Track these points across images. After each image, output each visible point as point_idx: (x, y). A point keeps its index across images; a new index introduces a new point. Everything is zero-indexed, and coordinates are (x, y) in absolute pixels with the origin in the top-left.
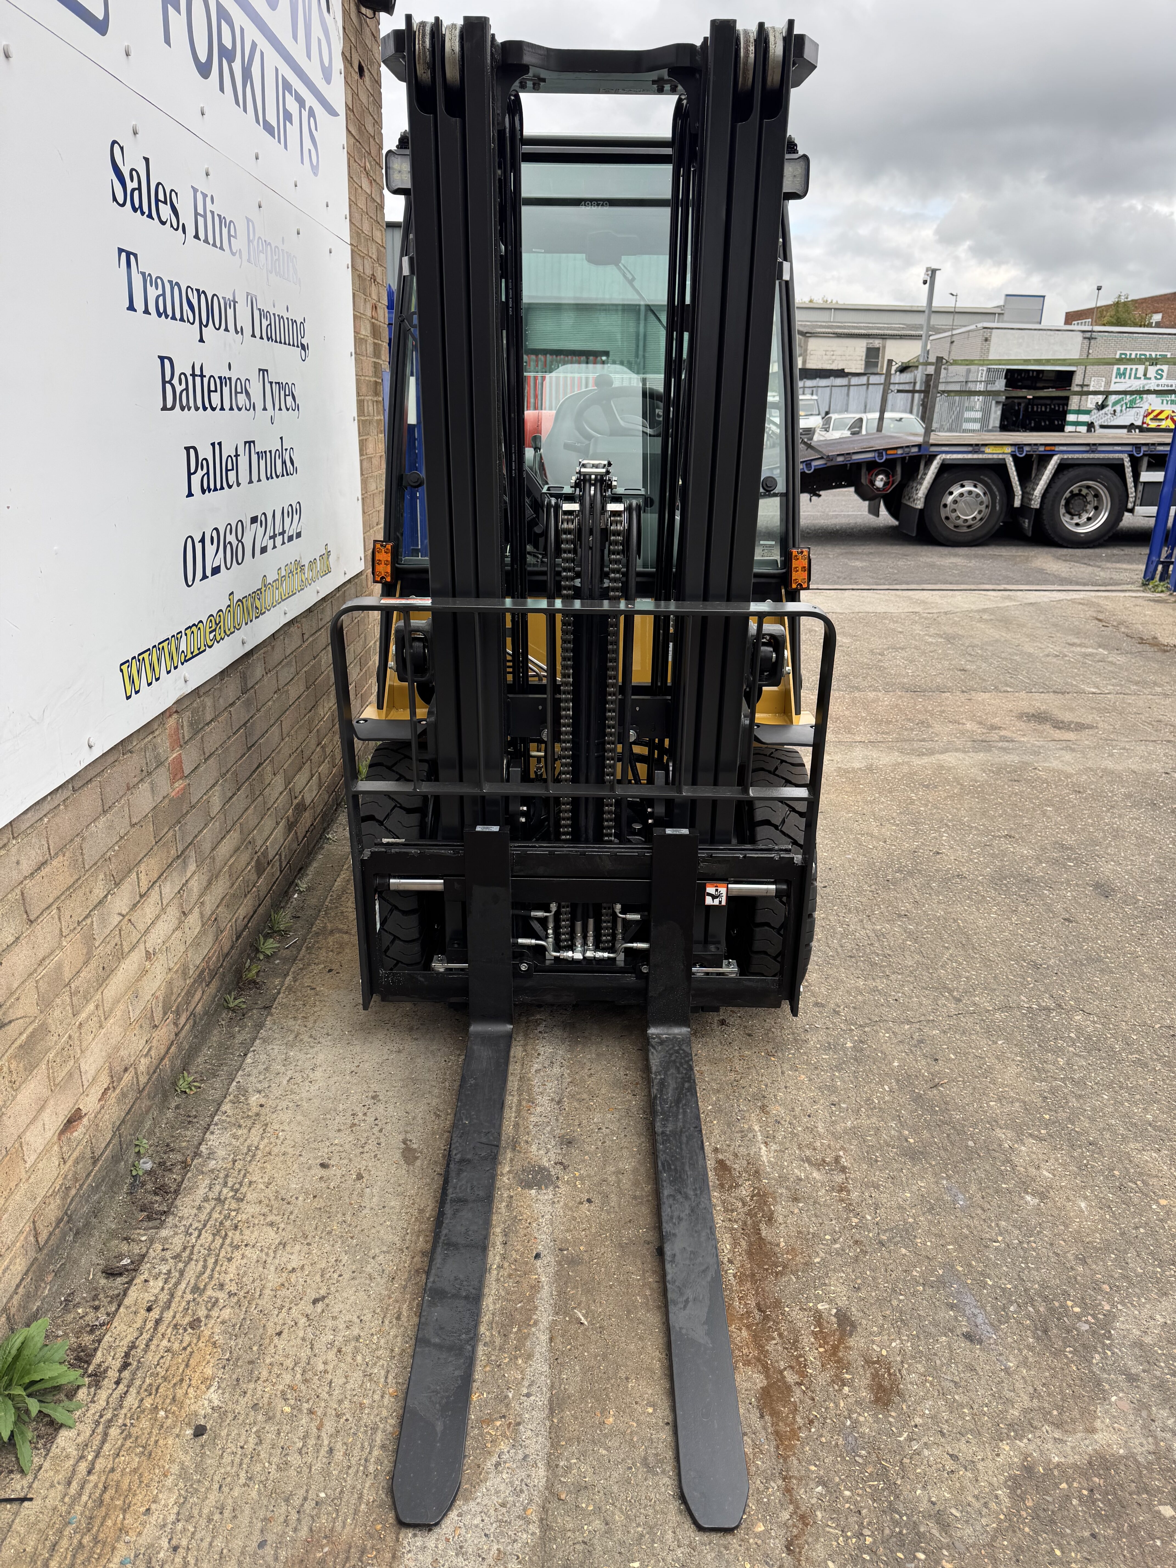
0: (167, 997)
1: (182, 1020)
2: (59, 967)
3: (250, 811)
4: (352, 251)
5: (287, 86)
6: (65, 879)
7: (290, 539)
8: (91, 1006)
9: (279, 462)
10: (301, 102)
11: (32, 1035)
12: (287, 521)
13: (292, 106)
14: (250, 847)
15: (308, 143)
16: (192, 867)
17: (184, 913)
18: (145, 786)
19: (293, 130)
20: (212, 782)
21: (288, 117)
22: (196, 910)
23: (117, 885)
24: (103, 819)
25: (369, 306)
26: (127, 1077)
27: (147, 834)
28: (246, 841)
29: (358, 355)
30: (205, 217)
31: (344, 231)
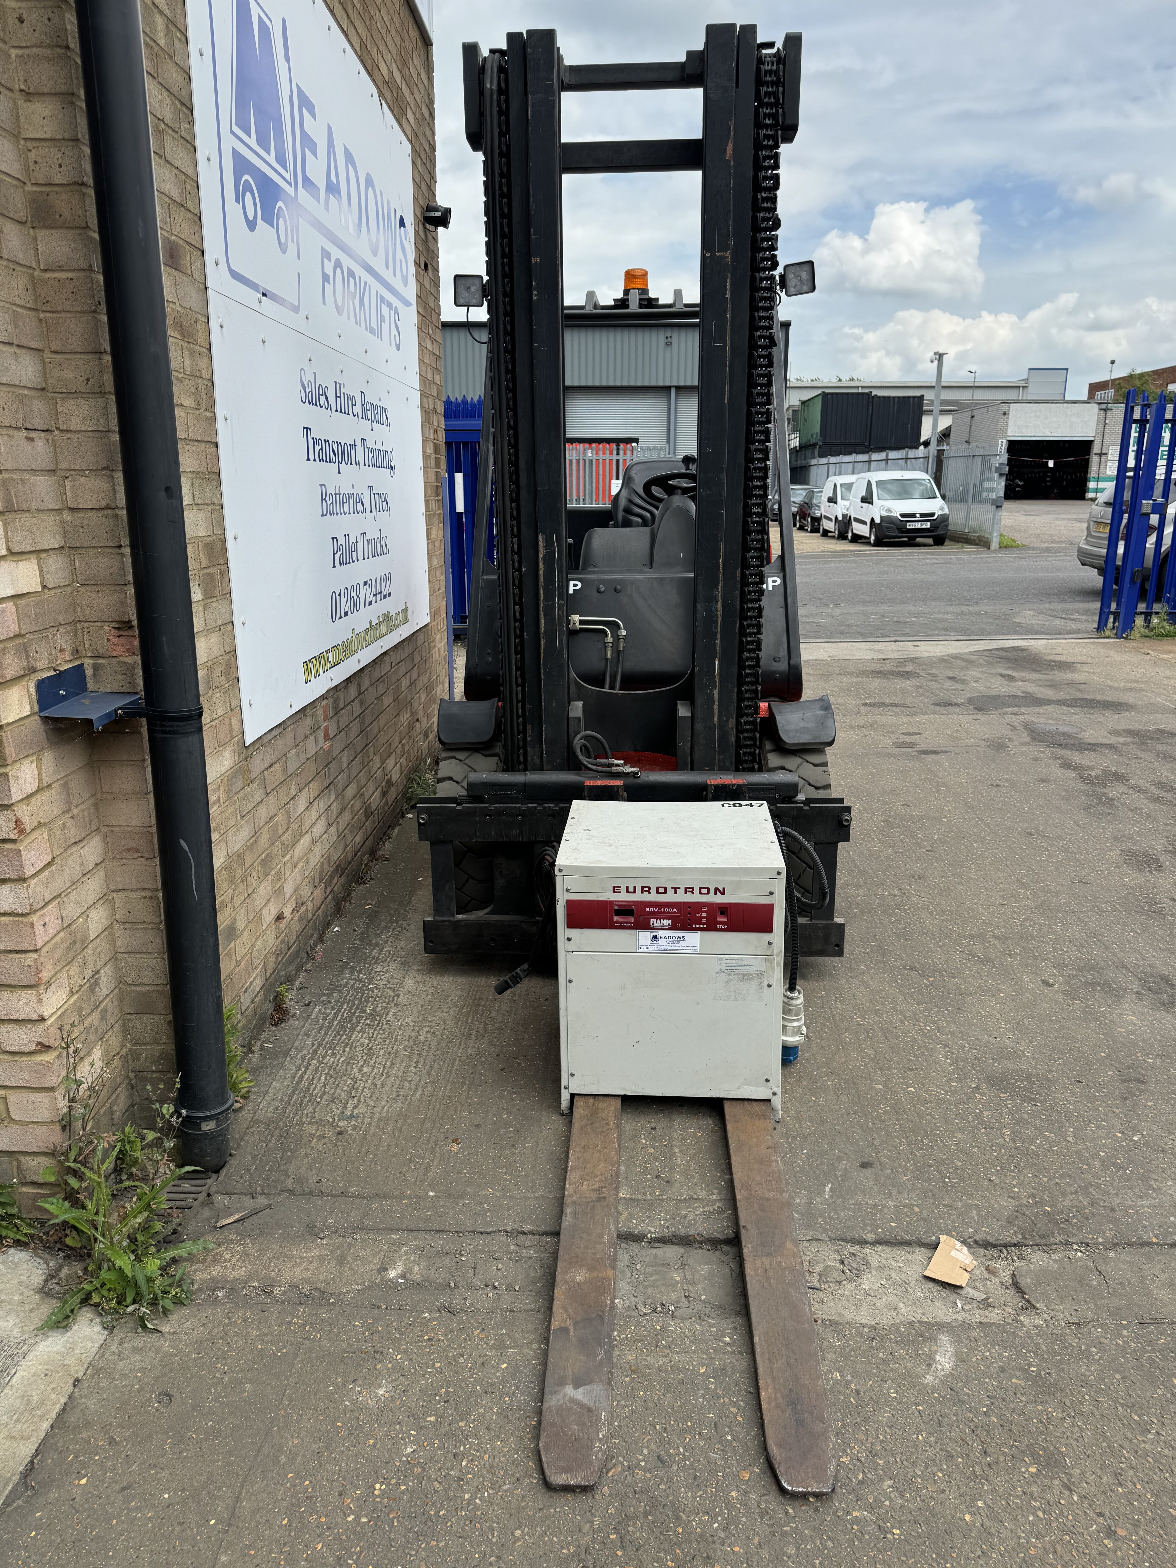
0: (321, 871)
1: (328, 892)
2: (277, 825)
3: (362, 774)
4: (421, 394)
5: (383, 299)
6: (279, 778)
7: (385, 597)
8: (289, 856)
9: (379, 546)
10: (390, 305)
11: (266, 856)
12: (383, 584)
14: (361, 798)
15: (394, 331)
16: (333, 797)
17: (329, 824)
18: (312, 738)
19: (385, 326)
20: (343, 747)
21: (382, 319)
22: (335, 826)
23: (300, 791)
24: (294, 750)
25: (432, 431)
26: (303, 909)
27: (312, 767)
28: (359, 794)
29: (425, 468)
30: (340, 397)
31: (416, 383)
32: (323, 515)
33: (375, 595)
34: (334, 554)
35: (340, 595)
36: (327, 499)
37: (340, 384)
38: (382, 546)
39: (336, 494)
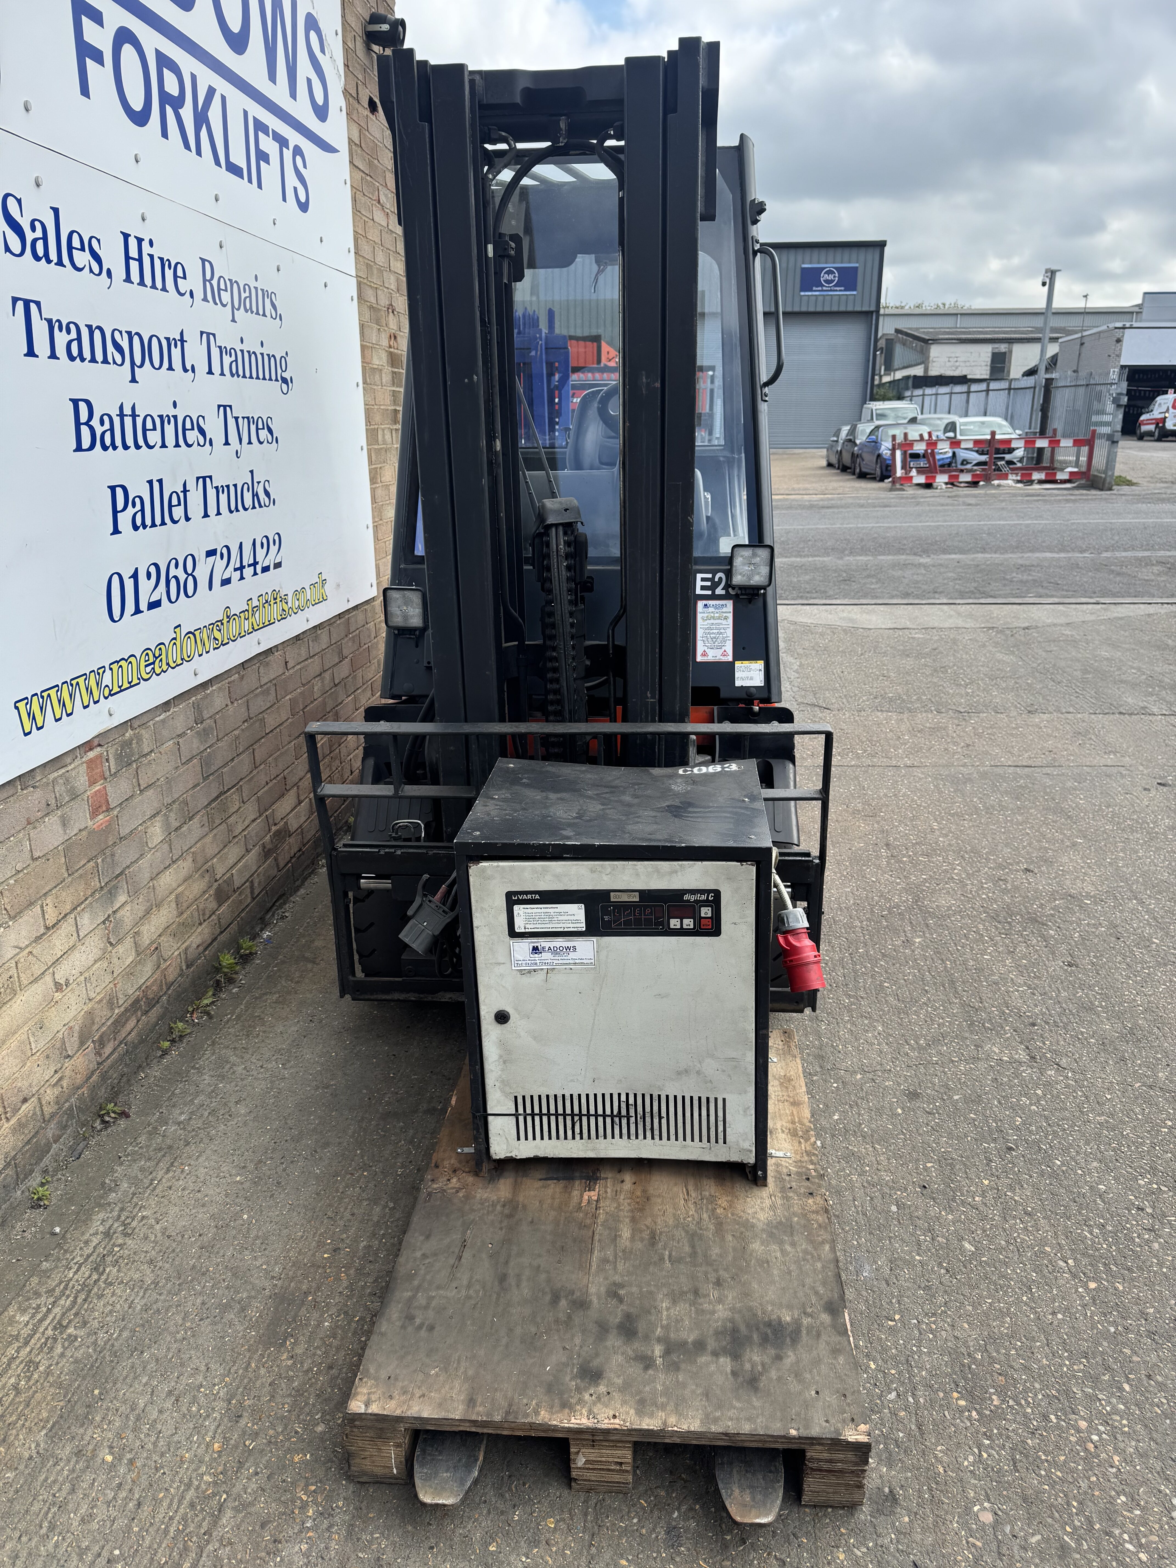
0: (85, 1027)
1: (108, 1050)
3: (206, 840)
4: (359, 284)
5: (260, 127)
7: (266, 569)
9: (248, 495)
10: (282, 142)
12: (261, 553)
13: (268, 145)
14: (207, 876)
15: (292, 180)
16: (122, 897)
17: (111, 944)
18: (53, 820)
19: (270, 169)
20: (150, 813)
21: (263, 157)
22: (128, 942)
23: (11, 918)
25: (382, 336)
26: (27, 1108)
27: (57, 866)
28: (203, 871)
30: (140, 260)
31: (349, 264)
32: (79, 448)
33: (241, 568)
34: (115, 512)
35: (135, 576)
36: (95, 422)
37: (140, 241)
38: (255, 495)
39: (122, 415)
